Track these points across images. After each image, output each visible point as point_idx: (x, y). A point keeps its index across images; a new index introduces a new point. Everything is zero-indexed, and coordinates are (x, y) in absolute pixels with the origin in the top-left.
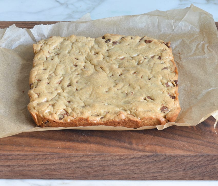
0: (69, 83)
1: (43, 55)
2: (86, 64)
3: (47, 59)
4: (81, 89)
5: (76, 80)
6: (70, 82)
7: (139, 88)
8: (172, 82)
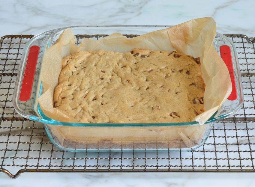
0: (94, 97)
1: (69, 70)
2: (113, 77)
3: (73, 74)
4: (106, 104)
5: (102, 94)
6: (96, 96)
7: (166, 103)
8: (199, 99)
